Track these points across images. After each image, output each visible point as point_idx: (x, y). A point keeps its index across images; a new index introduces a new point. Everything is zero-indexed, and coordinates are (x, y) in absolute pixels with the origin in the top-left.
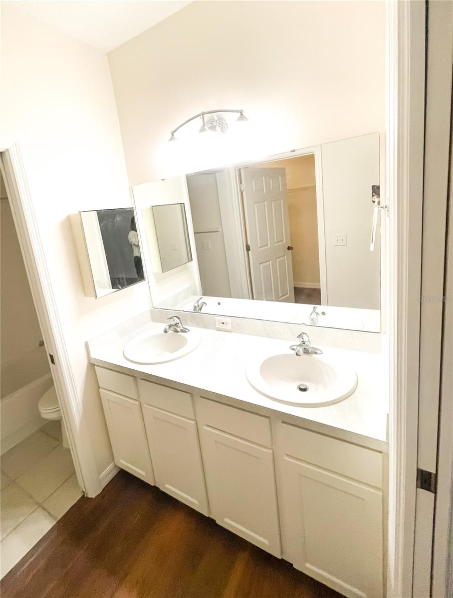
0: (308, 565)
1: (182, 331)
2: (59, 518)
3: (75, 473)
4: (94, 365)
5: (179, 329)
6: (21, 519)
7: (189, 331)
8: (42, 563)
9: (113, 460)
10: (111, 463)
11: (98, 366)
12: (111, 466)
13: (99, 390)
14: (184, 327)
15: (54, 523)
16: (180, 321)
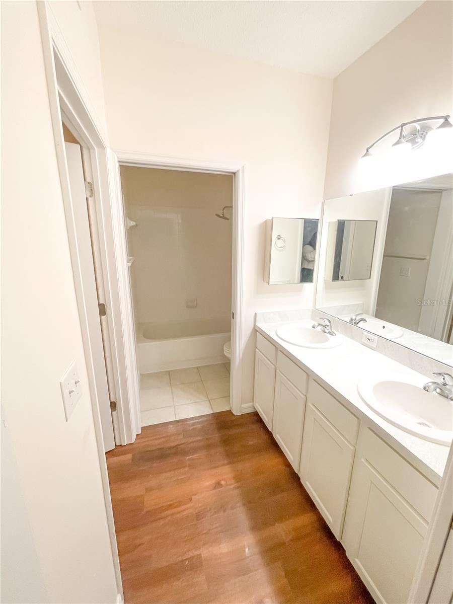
0: (357, 560)
1: (329, 333)
2: (215, 412)
3: (229, 396)
4: (257, 331)
5: (327, 331)
6: (198, 400)
7: (335, 335)
8: (199, 426)
9: (253, 402)
10: (251, 402)
11: (259, 332)
12: (251, 404)
13: (255, 350)
14: (333, 330)
15: (212, 413)
16: (331, 325)
